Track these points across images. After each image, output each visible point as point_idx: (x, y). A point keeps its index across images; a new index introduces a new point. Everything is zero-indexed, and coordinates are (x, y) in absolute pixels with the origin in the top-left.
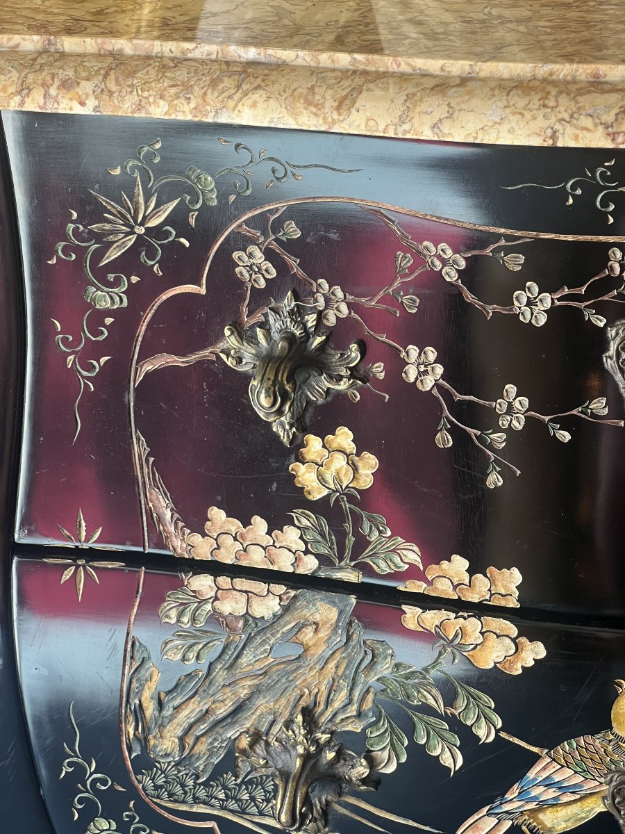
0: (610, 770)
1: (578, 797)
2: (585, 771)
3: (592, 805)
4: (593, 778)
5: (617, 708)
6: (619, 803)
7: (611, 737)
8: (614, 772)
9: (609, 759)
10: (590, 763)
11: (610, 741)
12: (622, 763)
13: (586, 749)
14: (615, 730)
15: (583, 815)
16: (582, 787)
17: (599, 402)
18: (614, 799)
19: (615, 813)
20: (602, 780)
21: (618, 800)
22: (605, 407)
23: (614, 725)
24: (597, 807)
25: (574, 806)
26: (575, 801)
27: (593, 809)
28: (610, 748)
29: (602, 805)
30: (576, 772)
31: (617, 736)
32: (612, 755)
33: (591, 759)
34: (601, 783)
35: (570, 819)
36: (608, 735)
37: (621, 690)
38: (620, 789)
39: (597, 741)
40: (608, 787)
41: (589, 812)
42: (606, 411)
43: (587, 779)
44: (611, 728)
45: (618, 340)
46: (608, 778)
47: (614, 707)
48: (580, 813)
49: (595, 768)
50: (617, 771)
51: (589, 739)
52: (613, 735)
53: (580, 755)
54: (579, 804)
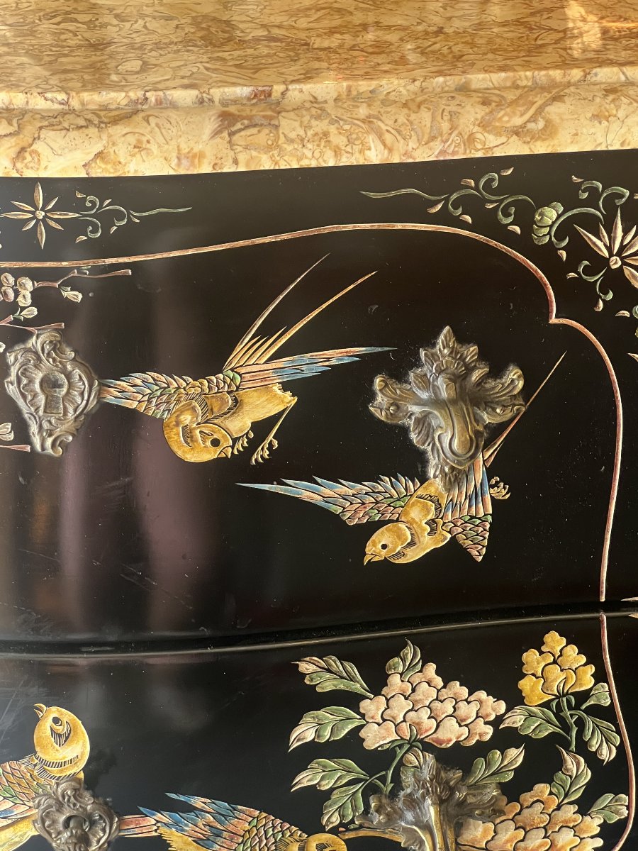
0: (38, 793)
1: (10, 822)
2: (13, 796)
3: (25, 830)
4: (22, 803)
5: (39, 732)
6: (49, 826)
7: (36, 761)
8: (42, 796)
9: (35, 783)
10: (18, 789)
11: (35, 765)
12: (49, 786)
13: (13, 774)
14: (39, 754)
15: (17, 839)
16: (13, 812)
17: (4, 427)
18: (43, 823)
19: (46, 836)
20: (31, 804)
21: (47, 823)
22: (10, 432)
23: (37, 749)
24: (28, 831)
25: (7, 830)
26: (7, 826)
27: (25, 833)
28: (36, 773)
29: (34, 829)
30: (5, 798)
31: (41, 760)
32: (38, 779)
33: (19, 785)
34: (30, 807)
35: (4, 844)
36: (33, 760)
37: (42, 714)
38: (48, 813)
39: (22, 766)
40: (37, 810)
41: (22, 836)
42: (12, 437)
43: (16, 804)
44: (35, 752)
45: (18, 365)
46: (37, 802)
47: (36, 731)
48: (13, 837)
49: (23, 793)
50: (45, 795)
51: (14, 764)
52: (37, 759)
53: (7, 781)
54: (12, 828)
